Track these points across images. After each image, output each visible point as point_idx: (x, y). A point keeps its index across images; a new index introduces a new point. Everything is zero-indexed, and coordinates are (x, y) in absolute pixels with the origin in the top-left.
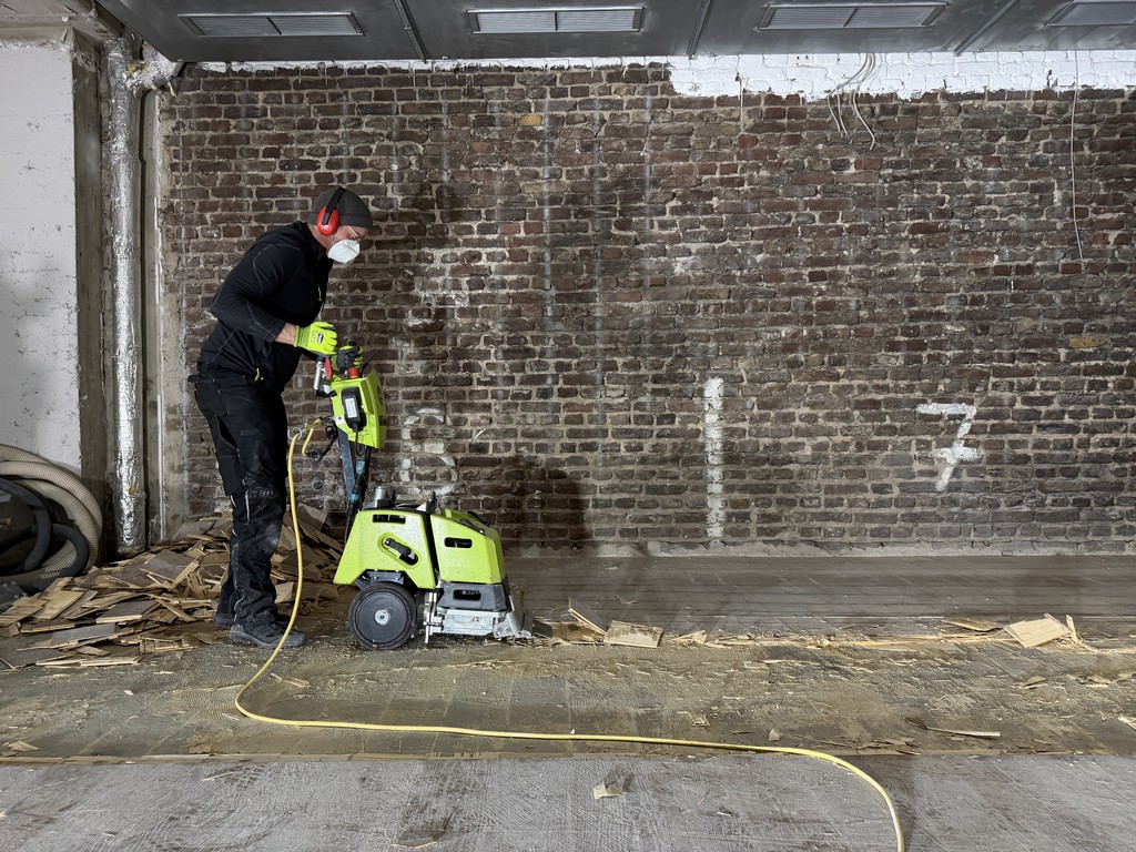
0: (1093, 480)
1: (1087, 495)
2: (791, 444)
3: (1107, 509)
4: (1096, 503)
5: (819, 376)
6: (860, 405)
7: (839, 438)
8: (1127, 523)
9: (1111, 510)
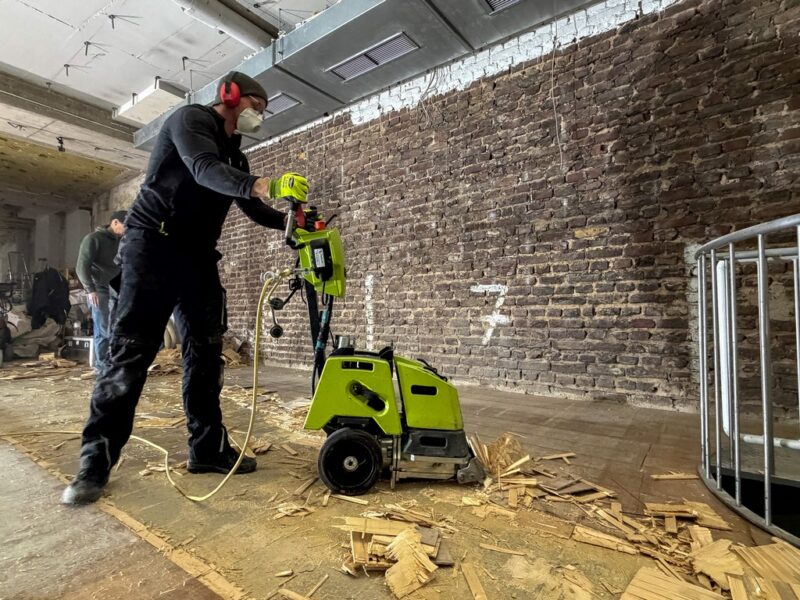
0: (598, 341)
1: (592, 354)
2: (405, 313)
3: (610, 366)
4: (600, 360)
5: (417, 271)
6: (439, 288)
7: (428, 309)
8: (627, 378)
9: (614, 367)
